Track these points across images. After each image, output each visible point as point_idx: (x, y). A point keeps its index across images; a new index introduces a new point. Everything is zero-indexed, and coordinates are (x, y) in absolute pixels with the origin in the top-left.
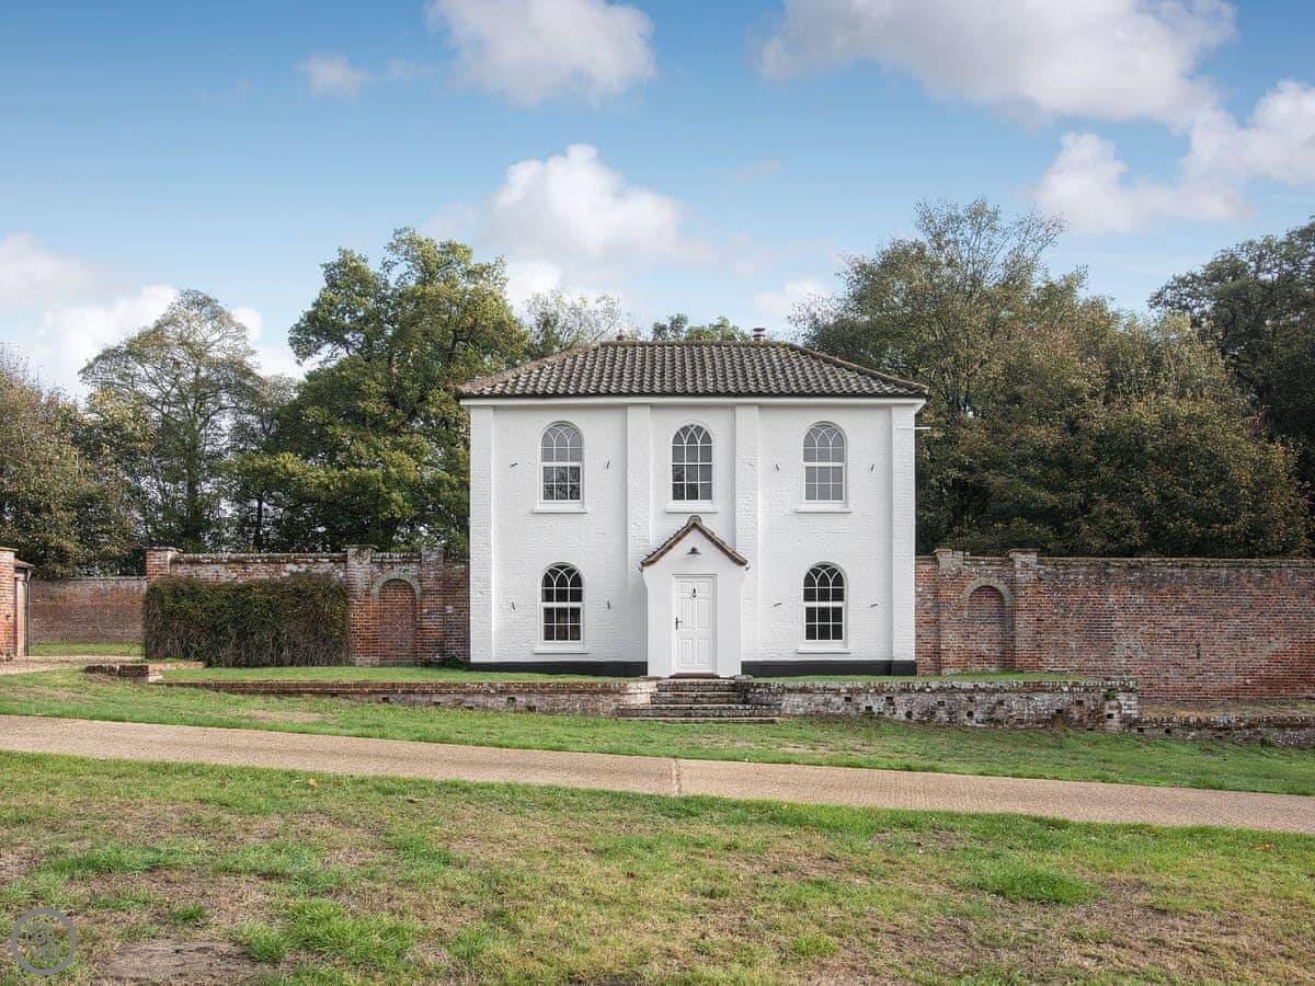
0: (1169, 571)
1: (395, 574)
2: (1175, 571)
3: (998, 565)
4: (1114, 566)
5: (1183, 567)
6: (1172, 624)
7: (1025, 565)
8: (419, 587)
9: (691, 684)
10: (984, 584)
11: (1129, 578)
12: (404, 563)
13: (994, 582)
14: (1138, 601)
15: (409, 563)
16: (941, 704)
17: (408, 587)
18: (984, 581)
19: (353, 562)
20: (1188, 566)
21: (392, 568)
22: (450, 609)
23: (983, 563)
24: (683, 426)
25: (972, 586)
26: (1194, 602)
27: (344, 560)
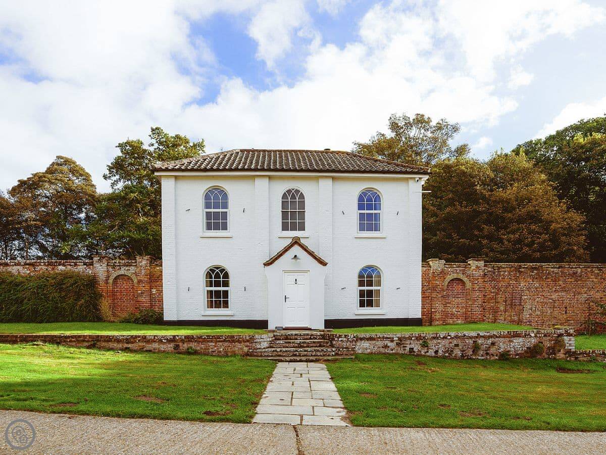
0: (552, 270)
1: (122, 272)
2: (555, 269)
3: (463, 267)
4: (524, 268)
5: (559, 268)
6: (553, 297)
7: (478, 267)
8: (136, 279)
9: (296, 335)
10: (455, 277)
11: (531, 273)
12: (127, 266)
13: (461, 276)
14: (536, 286)
15: (130, 266)
16: (457, 345)
17: (129, 278)
18: (455, 276)
19: (97, 265)
20: (562, 267)
21: (121, 269)
22: (154, 291)
23: (455, 266)
24: (288, 189)
25: (449, 278)
26: (564, 285)
27: (92, 264)
